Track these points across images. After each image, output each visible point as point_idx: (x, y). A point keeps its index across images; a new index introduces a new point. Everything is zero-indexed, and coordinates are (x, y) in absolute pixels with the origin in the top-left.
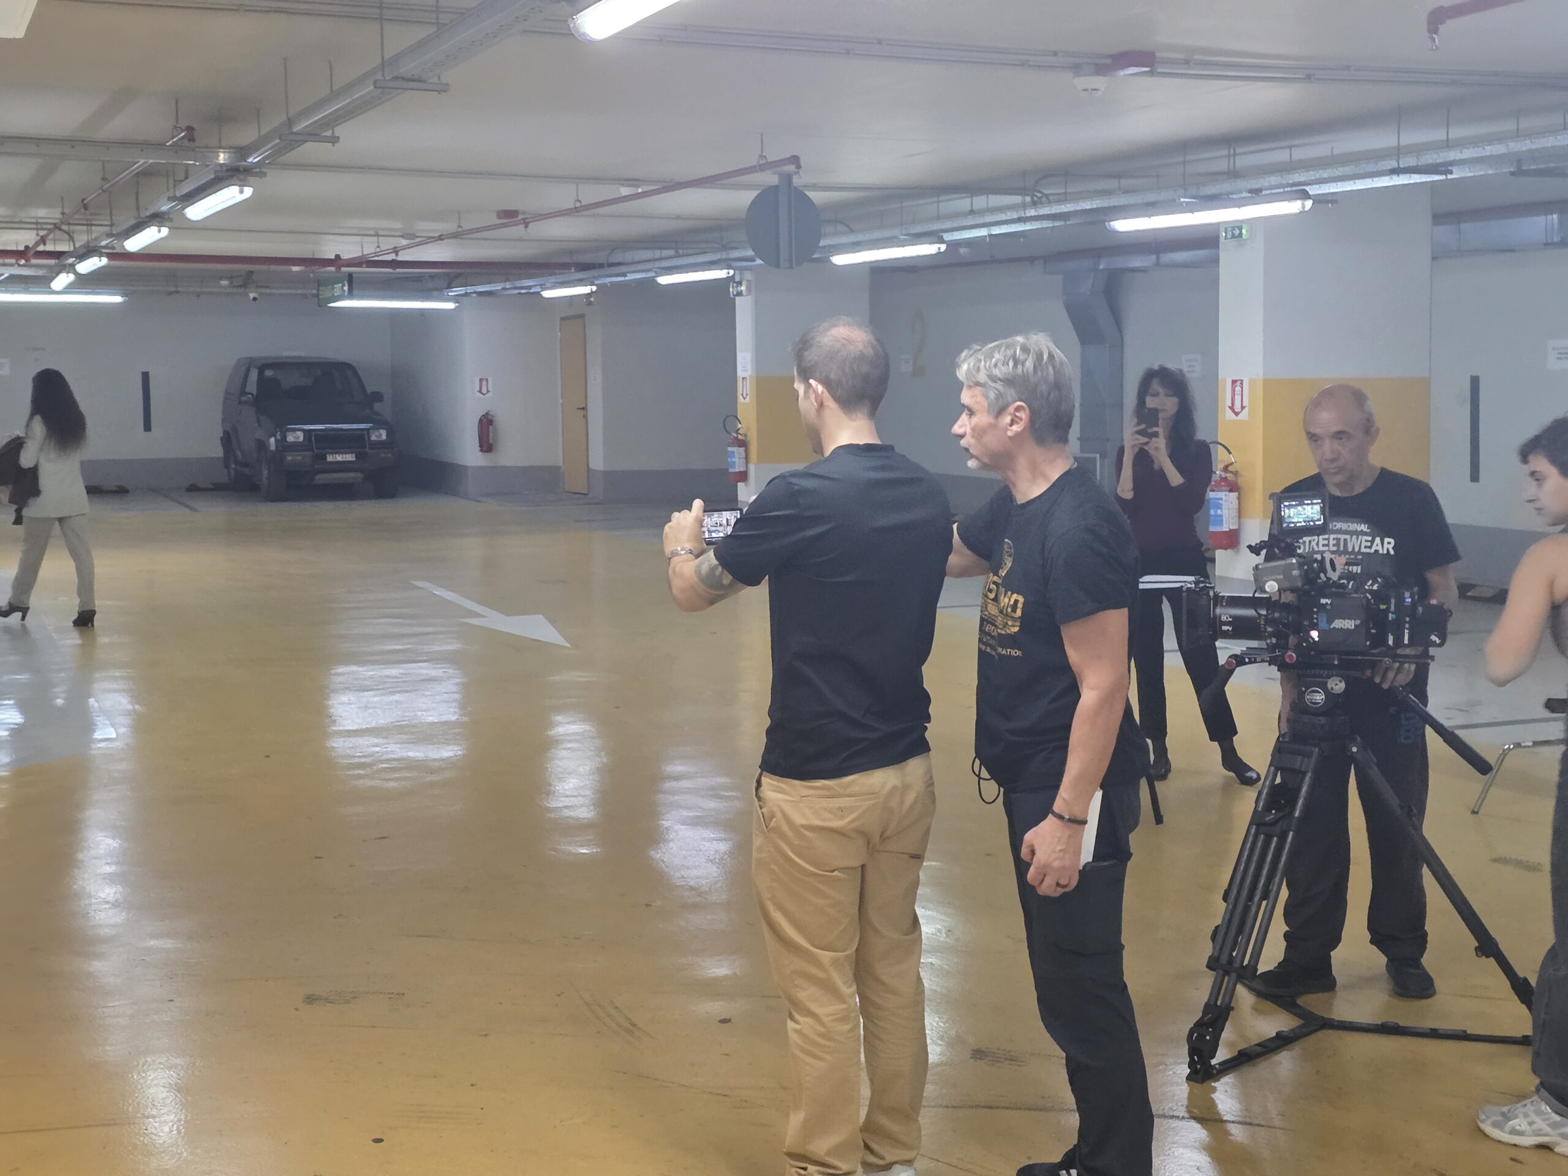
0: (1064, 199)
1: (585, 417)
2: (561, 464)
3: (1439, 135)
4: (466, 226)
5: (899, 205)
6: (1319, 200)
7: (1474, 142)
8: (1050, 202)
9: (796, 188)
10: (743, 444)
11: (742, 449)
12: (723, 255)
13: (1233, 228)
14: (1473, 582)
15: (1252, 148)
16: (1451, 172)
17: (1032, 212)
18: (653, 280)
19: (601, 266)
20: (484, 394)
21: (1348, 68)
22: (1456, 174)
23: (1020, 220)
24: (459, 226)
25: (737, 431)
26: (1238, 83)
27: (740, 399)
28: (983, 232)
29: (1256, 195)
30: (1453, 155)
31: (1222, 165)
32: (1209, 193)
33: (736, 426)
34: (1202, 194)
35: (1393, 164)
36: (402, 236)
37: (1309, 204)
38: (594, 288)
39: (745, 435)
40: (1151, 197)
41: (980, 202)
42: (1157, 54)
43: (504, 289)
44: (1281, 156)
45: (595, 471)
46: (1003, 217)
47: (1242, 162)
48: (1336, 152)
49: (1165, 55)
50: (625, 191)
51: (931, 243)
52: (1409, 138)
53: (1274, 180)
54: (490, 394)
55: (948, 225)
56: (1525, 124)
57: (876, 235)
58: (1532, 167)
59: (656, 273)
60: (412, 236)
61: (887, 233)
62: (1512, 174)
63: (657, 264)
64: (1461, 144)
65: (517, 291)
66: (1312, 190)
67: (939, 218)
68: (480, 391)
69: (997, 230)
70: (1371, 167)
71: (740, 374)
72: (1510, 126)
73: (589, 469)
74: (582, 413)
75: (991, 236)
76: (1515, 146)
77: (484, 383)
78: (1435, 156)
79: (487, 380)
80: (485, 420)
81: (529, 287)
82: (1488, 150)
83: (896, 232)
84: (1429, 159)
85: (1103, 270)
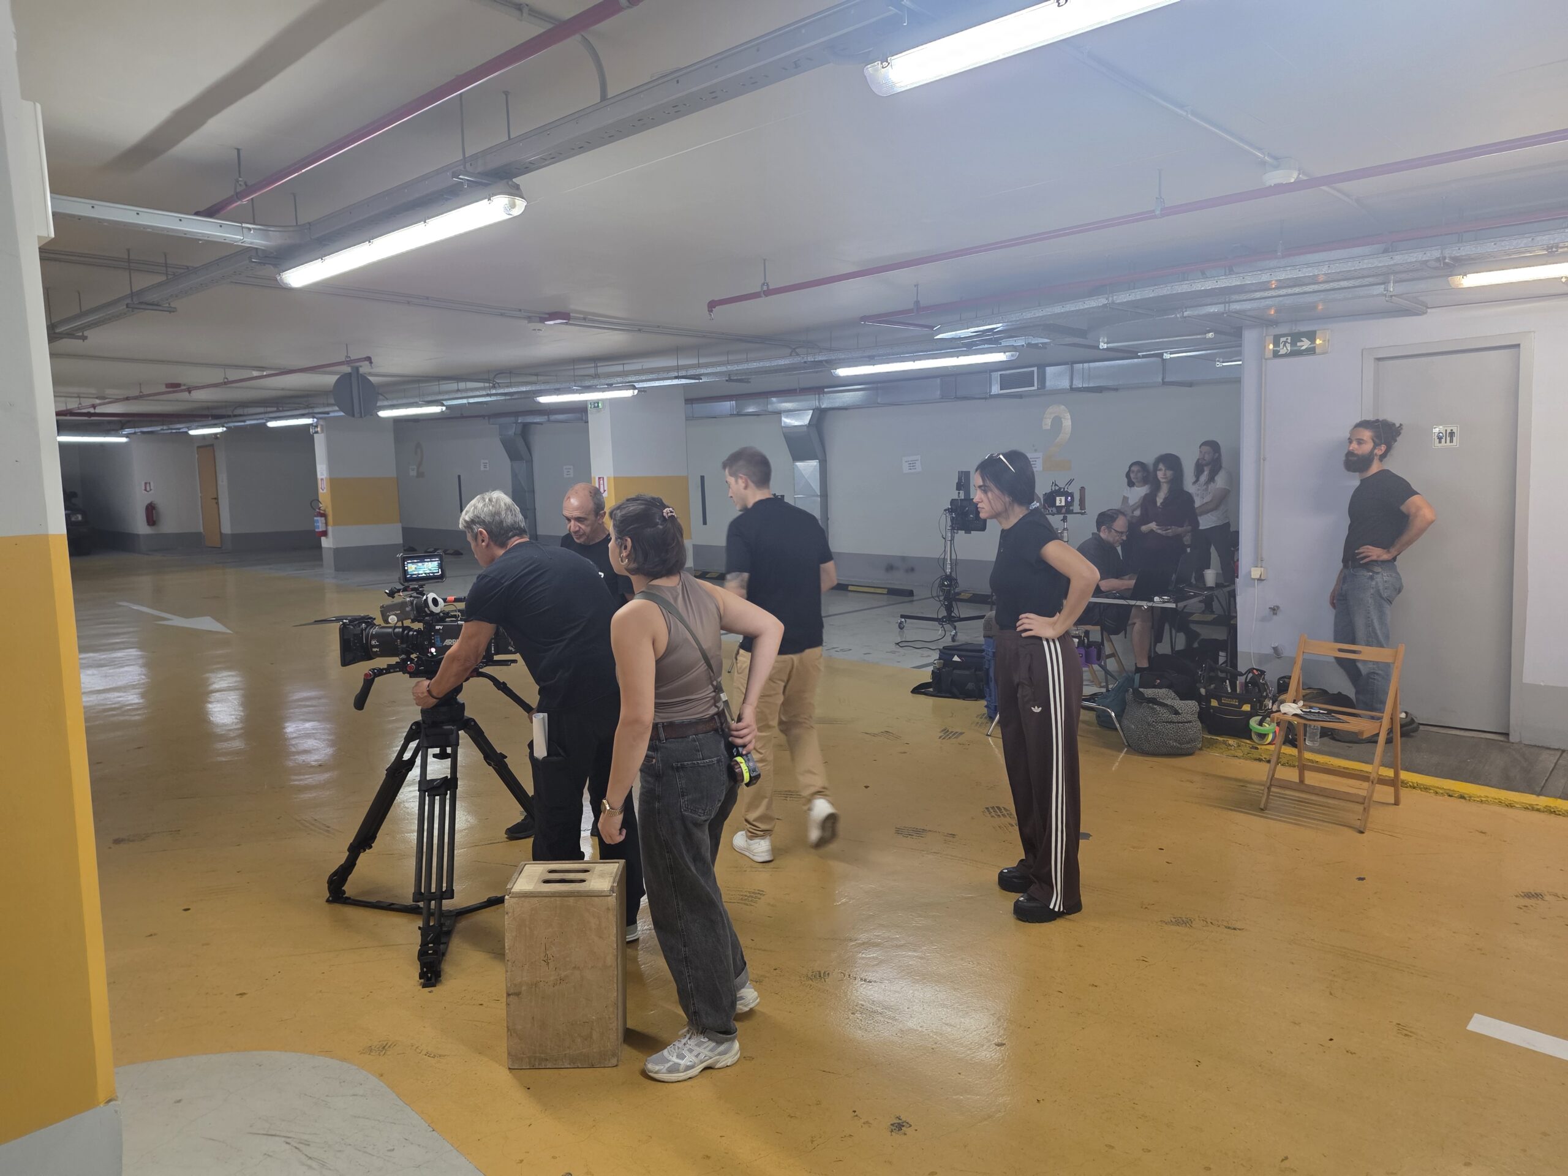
0: (510, 385)
1: (217, 503)
2: (202, 531)
3: (694, 361)
4: (146, 392)
5: (417, 385)
6: (641, 390)
7: (713, 365)
8: (500, 387)
9: (361, 374)
10: (324, 515)
11: (323, 519)
12: (311, 411)
13: (594, 403)
14: (708, 571)
15: (607, 364)
16: (701, 379)
17: (494, 391)
18: (264, 425)
19: (229, 416)
20: (148, 491)
21: (659, 327)
22: (704, 380)
23: (488, 395)
24: (141, 392)
25: (319, 509)
26: (606, 331)
27: (320, 491)
28: (465, 401)
29: (610, 387)
30: (703, 371)
31: (592, 371)
32: (587, 385)
33: (318, 505)
34: (584, 385)
35: (676, 374)
36: (97, 398)
37: (636, 392)
38: (225, 429)
39: (325, 511)
40: (557, 386)
41: (462, 385)
42: (571, 314)
43: (162, 430)
44: (620, 368)
45: (226, 535)
46: (478, 393)
47: (600, 370)
48: (644, 367)
49: (574, 315)
50: (255, 374)
51: (437, 406)
52: (683, 362)
53: (619, 379)
54: (152, 492)
55: (446, 397)
56: (731, 357)
57: (405, 401)
58: (735, 378)
59: (266, 420)
60: (104, 398)
61: (412, 400)
62: (727, 381)
63: (267, 415)
64: (706, 365)
65: (170, 431)
66: (637, 385)
67: (440, 393)
68: (146, 490)
69: (472, 400)
70: (665, 375)
71: (319, 476)
72: (724, 358)
73: (221, 533)
74: (214, 501)
75: (469, 403)
76: (730, 368)
77: (148, 485)
78: (695, 371)
79: (150, 483)
80: (150, 507)
81: (179, 429)
82: (719, 369)
83: (417, 400)
84: (691, 372)
85: (521, 423)
